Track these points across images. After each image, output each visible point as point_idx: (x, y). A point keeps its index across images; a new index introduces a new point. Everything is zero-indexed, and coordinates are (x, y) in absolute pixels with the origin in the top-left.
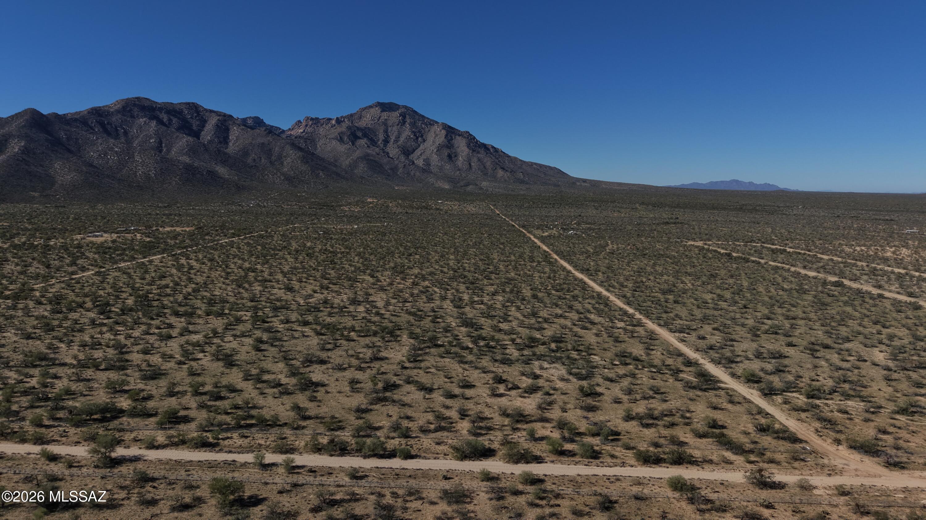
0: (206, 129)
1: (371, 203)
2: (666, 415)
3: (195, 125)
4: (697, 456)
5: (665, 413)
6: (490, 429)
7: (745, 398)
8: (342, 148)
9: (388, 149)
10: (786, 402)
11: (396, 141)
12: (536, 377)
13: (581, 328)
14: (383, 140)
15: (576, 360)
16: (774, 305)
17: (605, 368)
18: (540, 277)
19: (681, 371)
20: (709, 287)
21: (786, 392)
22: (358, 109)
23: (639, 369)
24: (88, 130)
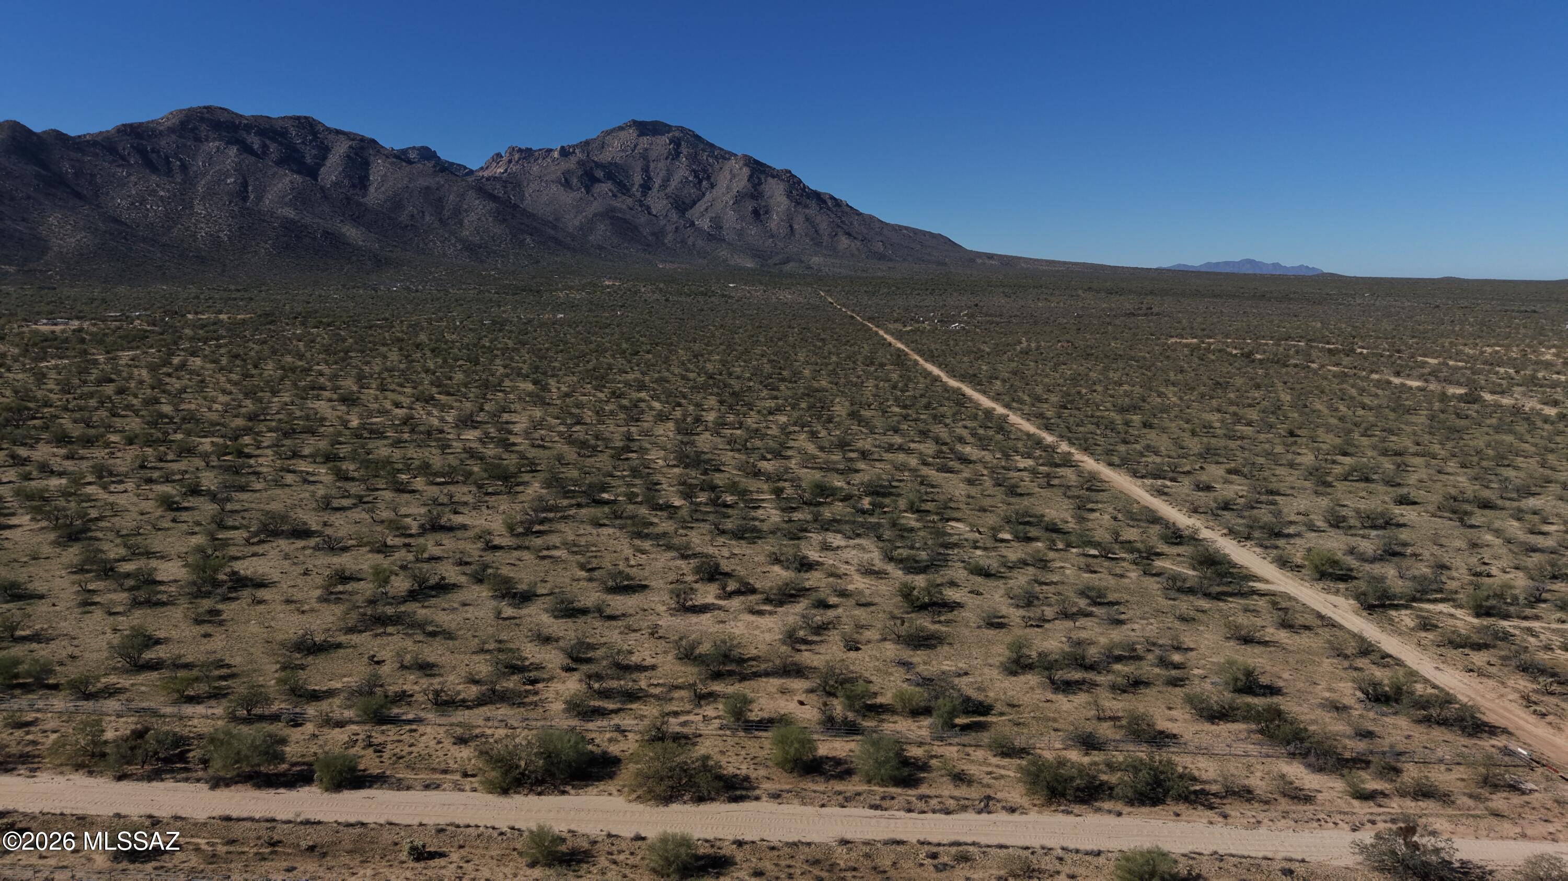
0: (328, 163)
1: (608, 287)
2: (1119, 659)
3: (309, 155)
4: (1204, 776)
5: (1117, 652)
6: (632, 696)
7: (1320, 616)
8: (568, 198)
9: (649, 201)
10: (1426, 625)
11: (663, 186)
12: (806, 565)
13: (937, 471)
14: (641, 186)
15: (912, 530)
16: (1350, 431)
17: (976, 548)
18: (877, 386)
19: (1158, 554)
20: (1214, 403)
21: (1420, 600)
22: (598, 133)
23: (1057, 550)
24: (114, 161)
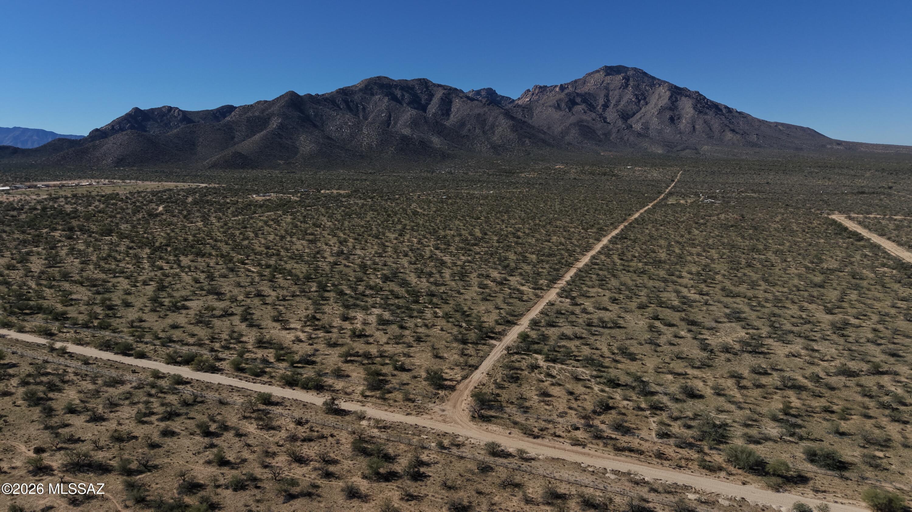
3: (424, 98)
7: (486, 354)
8: (557, 115)
9: (606, 114)
11: (616, 105)
14: (603, 105)
24: (332, 108)
